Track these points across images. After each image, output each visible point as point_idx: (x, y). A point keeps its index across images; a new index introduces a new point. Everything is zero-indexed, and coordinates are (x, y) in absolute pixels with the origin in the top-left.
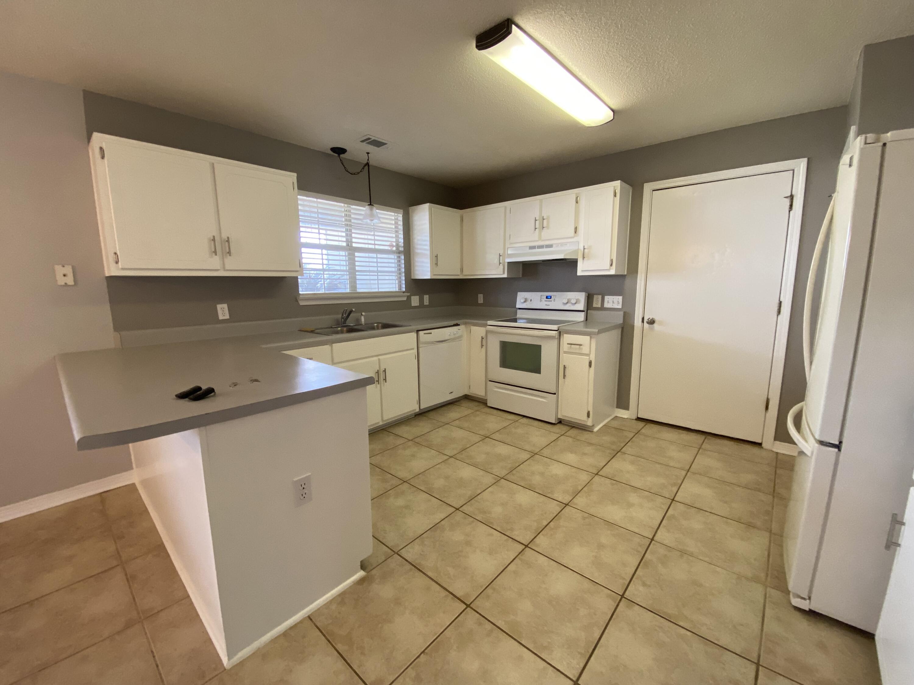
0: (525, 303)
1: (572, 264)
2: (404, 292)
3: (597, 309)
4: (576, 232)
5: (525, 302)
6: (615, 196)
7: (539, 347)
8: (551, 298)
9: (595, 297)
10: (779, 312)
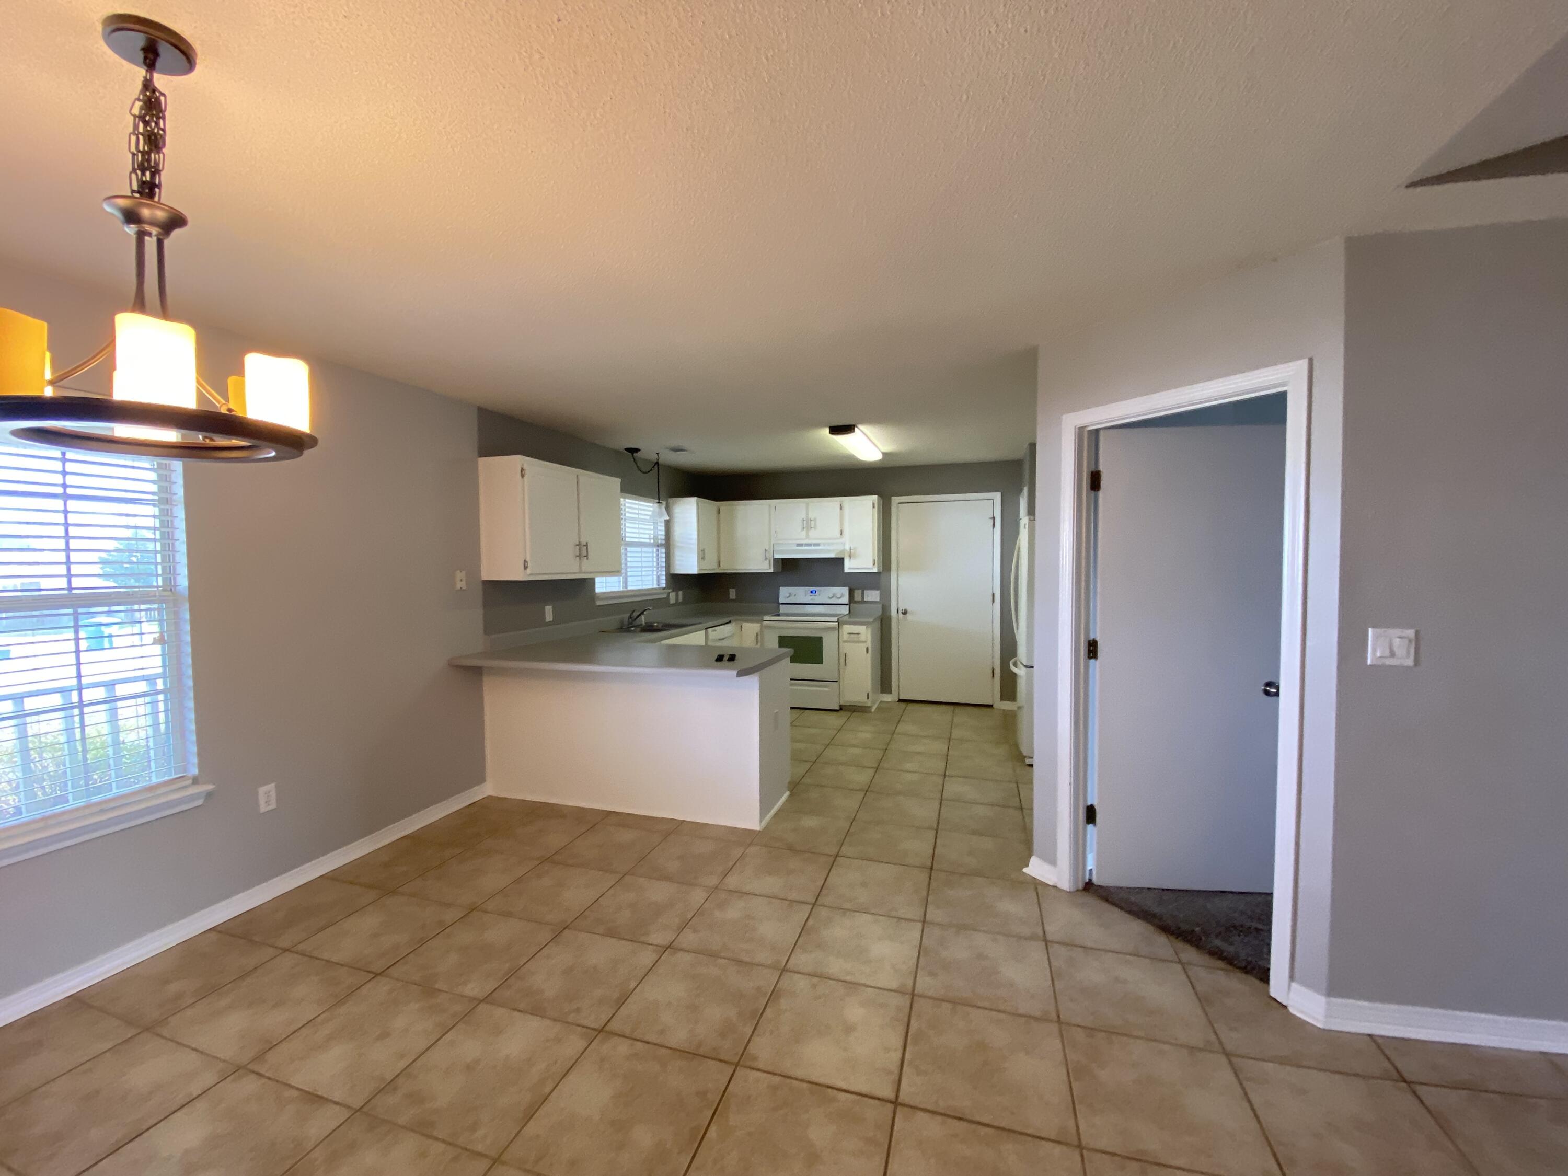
0: (790, 598)
1: (839, 561)
2: (664, 589)
3: (858, 602)
4: (841, 534)
5: (789, 596)
6: (874, 507)
7: (821, 638)
8: (815, 593)
9: (856, 591)
10: (993, 601)
